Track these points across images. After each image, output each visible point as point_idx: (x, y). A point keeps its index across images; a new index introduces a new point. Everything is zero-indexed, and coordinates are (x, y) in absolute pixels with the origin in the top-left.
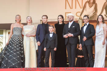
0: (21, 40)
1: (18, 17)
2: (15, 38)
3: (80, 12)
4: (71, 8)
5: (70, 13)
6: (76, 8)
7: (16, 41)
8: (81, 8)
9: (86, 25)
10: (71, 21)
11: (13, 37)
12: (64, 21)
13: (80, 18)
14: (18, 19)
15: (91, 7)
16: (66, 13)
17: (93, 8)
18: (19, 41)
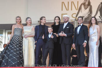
0: (21, 41)
1: (18, 19)
2: (16, 38)
3: (76, 14)
4: (67, 10)
5: (67, 14)
6: (72, 10)
7: (16, 41)
8: (76, 10)
9: (80, 25)
10: (66, 22)
11: (14, 37)
12: (61, 22)
13: (75, 19)
14: (18, 20)
15: (86, 9)
16: (62, 14)
17: (88, 9)
18: (19, 41)
